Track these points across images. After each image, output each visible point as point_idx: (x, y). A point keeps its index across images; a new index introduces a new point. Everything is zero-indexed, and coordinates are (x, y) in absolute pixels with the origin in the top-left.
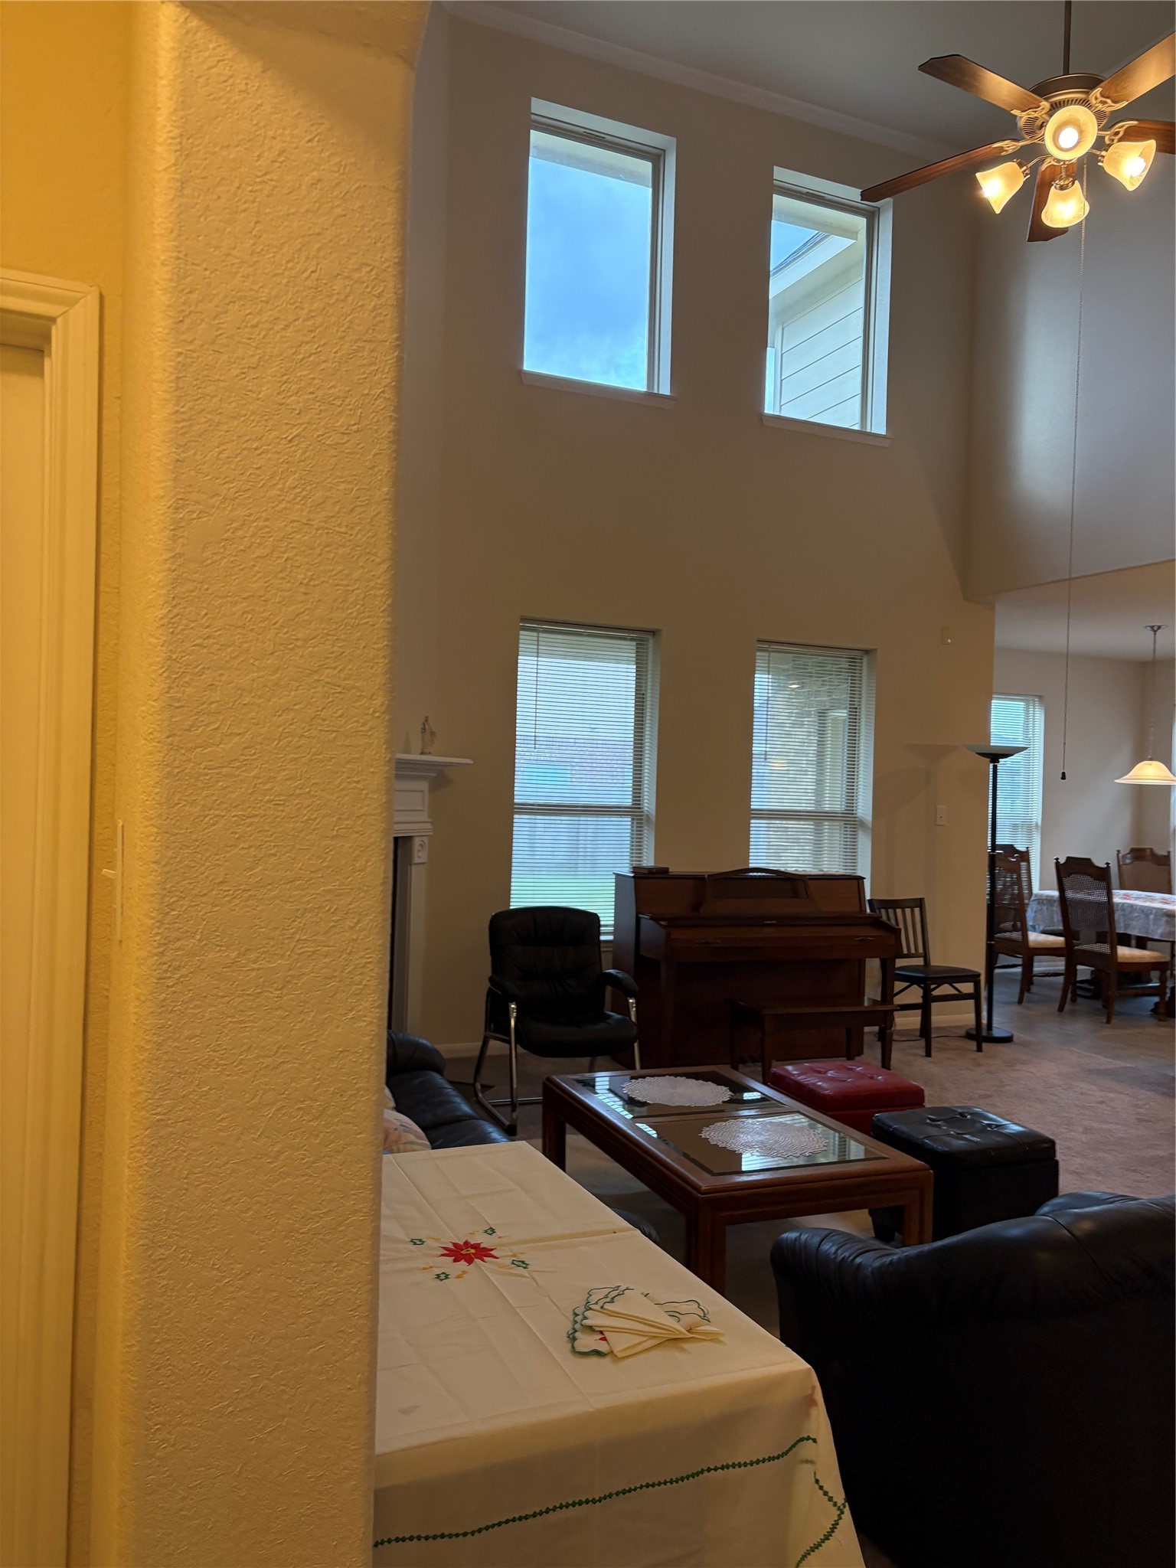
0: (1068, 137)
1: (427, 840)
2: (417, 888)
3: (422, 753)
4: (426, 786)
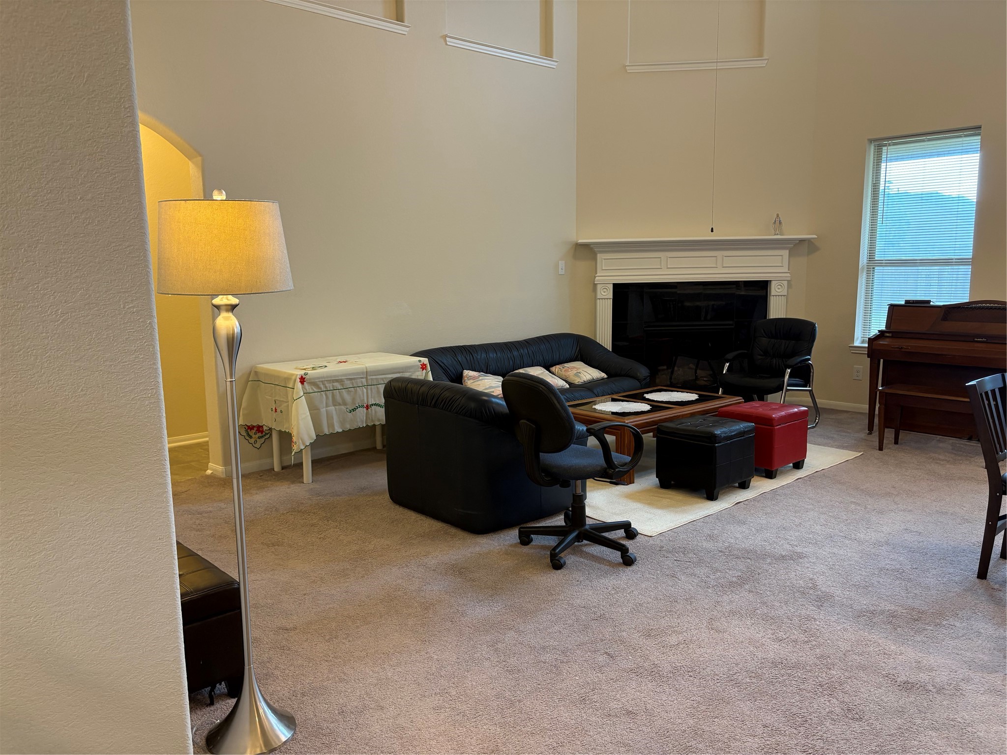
1: (785, 283)
2: (777, 309)
3: (775, 234)
4: (786, 253)
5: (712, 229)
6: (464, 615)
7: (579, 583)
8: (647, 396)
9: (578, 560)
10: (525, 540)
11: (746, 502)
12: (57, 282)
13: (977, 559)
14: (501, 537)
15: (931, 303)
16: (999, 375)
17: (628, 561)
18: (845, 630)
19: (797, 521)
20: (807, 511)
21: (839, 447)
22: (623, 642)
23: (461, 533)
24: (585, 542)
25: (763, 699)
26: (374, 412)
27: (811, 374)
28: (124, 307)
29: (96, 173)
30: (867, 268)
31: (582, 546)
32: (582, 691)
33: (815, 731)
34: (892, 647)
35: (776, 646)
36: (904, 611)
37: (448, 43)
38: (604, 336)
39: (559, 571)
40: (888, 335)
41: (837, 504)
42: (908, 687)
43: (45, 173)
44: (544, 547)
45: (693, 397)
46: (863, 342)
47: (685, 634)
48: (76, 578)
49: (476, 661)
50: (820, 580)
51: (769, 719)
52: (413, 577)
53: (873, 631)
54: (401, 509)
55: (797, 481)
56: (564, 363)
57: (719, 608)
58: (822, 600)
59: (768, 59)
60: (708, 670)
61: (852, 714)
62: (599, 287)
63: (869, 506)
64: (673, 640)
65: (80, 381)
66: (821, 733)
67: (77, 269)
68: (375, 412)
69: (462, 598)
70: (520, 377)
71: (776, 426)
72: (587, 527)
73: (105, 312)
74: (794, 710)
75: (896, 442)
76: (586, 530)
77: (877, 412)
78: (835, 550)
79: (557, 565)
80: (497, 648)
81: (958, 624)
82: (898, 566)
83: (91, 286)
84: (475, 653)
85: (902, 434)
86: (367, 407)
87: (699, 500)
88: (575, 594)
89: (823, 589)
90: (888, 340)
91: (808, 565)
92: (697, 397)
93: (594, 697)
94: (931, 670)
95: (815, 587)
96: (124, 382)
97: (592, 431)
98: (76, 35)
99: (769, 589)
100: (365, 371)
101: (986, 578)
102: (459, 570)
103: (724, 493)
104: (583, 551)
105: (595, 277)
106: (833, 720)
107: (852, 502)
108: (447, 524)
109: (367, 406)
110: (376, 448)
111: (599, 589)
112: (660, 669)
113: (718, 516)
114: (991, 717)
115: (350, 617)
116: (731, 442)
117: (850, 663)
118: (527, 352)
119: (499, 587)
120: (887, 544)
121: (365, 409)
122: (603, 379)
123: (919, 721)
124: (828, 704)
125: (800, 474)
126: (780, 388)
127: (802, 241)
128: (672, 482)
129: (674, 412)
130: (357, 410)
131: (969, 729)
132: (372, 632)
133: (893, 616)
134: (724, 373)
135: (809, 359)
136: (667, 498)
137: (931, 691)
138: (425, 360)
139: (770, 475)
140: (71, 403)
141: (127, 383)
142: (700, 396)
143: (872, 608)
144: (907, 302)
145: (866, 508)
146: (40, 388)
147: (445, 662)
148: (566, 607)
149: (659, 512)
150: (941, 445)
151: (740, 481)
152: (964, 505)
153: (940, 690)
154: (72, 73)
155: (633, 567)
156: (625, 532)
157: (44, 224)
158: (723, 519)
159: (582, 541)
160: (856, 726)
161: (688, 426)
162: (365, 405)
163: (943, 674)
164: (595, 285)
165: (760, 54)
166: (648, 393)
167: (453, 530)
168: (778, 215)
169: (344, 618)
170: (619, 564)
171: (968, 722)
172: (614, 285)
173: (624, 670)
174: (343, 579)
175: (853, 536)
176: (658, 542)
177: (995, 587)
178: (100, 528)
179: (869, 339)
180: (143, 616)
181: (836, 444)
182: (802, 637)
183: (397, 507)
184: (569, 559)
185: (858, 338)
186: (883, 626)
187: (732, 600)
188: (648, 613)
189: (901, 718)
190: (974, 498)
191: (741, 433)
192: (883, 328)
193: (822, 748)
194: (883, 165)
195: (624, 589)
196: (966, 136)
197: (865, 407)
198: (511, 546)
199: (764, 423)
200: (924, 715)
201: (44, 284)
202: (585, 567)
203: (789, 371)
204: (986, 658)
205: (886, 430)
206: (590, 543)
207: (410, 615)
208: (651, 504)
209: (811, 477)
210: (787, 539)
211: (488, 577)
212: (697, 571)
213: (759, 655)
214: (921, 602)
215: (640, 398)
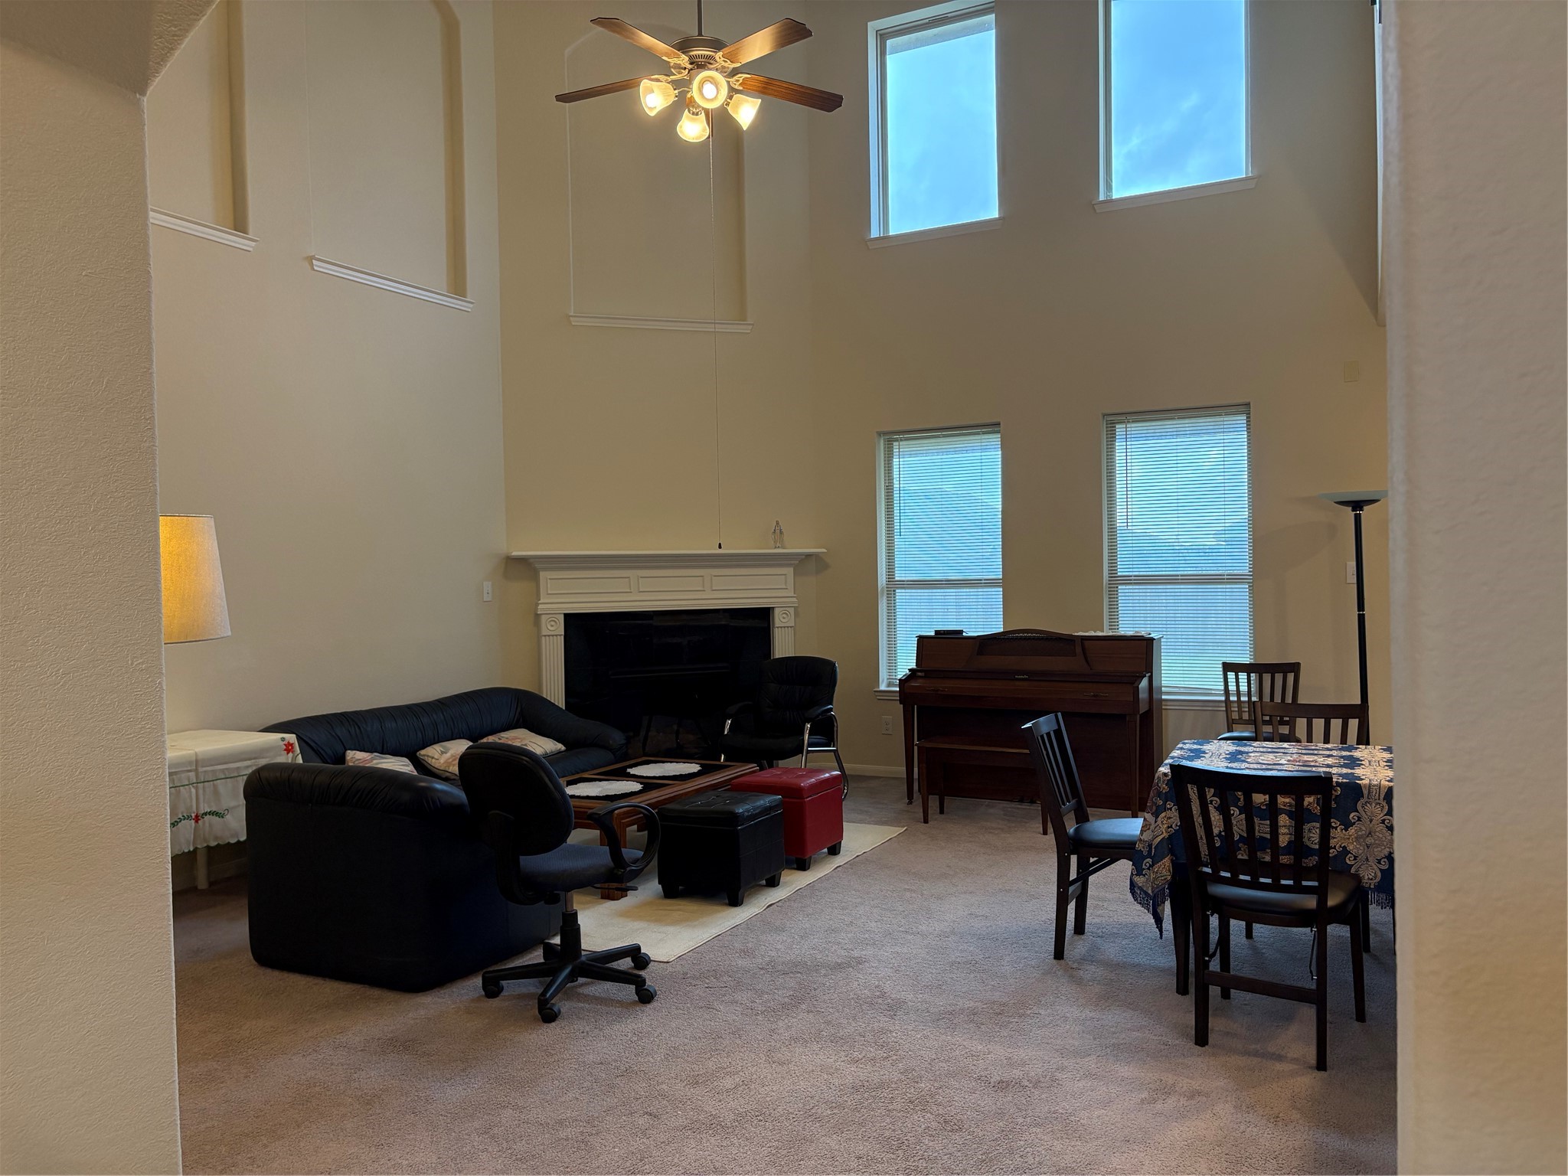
0: (709, 90)
1: (792, 610)
2: (784, 645)
3: (776, 547)
4: (790, 571)
5: (720, 544)
6: (430, 1101)
7: (585, 1034)
8: (632, 771)
9: (575, 1006)
10: (492, 989)
11: (780, 904)
12: (61, 634)
13: (1052, 938)
14: (453, 992)
15: (964, 634)
16: (1052, 716)
17: (645, 996)
18: (926, 1037)
19: (848, 919)
20: (856, 906)
21: (876, 823)
22: (664, 1096)
23: (391, 995)
24: (581, 980)
25: (850, 1128)
26: (207, 825)
27: (835, 729)
28: (132, 664)
29: (110, 497)
30: (887, 591)
31: (576, 987)
32: (628, 1164)
33: (915, 1152)
34: (979, 1048)
35: (853, 1069)
36: (984, 1006)
37: (316, 268)
38: (554, 690)
39: (553, 1024)
40: (920, 674)
41: (889, 892)
42: (1002, 1086)
43: (55, 498)
44: (520, 997)
45: (693, 768)
46: (889, 685)
47: (741, 1073)
48: (62, 1029)
49: (467, 1157)
50: (888, 987)
51: (862, 1149)
52: (332, 1064)
53: (956, 1033)
54: (276, 973)
55: (836, 870)
56: (500, 732)
57: (775, 1036)
58: (894, 1008)
59: (753, 325)
60: (780, 1109)
61: (950, 1125)
62: (544, 618)
63: (925, 892)
64: (728, 1083)
65: (78, 761)
66: (922, 1152)
67: (83, 618)
68: (210, 825)
69: (420, 1080)
70: (493, 749)
71: (807, 798)
72: (583, 959)
73: (111, 670)
74: (887, 1134)
75: (942, 812)
76: (583, 963)
77: (916, 776)
78: (898, 949)
79: (548, 1016)
80: (494, 1134)
81: (1042, 1012)
82: (970, 958)
83: (97, 638)
84: (463, 1147)
85: (947, 799)
86: (197, 819)
87: (719, 908)
88: (584, 1048)
89: (893, 996)
90: (920, 680)
91: (871, 971)
92: (700, 768)
93: (645, 1167)
94: (1024, 1064)
95: (883, 995)
96: (127, 761)
97: (597, 816)
98: (97, 333)
99: (831, 1005)
100: (194, 759)
101: (1063, 958)
102: (402, 1045)
103: (750, 894)
104: (579, 994)
105: (537, 604)
106: (931, 1136)
107: (905, 890)
108: (362, 986)
109: (197, 816)
110: (196, 888)
111: (615, 1037)
112: (721, 1119)
113: (748, 925)
114: (1091, 1103)
115: (247, 1135)
116: (755, 823)
117: (938, 1073)
118: (442, 717)
119: (471, 1057)
120: (953, 933)
121: (193, 822)
122: (560, 752)
123: (1021, 1120)
124: (923, 1120)
125: (839, 860)
126: (798, 750)
127: (809, 556)
128: (680, 887)
129: (675, 789)
130: (180, 824)
131: (1072, 1118)
132: (292, 1149)
133: (974, 1013)
134: (726, 733)
135: (831, 710)
136: (678, 910)
137: (1027, 1086)
138: (291, 738)
139: (803, 866)
140: (67, 791)
141: (131, 761)
142: (702, 765)
143: (950, 1009)
144: (937, 632)
145: (922, 895)
146: (34, 771)
147: (421, 1166)
148: (576, 1067)
149: (671, 929)
150: (991, 811)
151: (768, 877)
152: (1028, 879)
153: (1036, 1084)
154: (91, 379)
155: (654, 1004)
156: (633, 961)
157: (50, 561)
158: (756, 928)
159: (577, 980)
160: (956, 1136)
161: (699, 805)
162: (193, 815)
163: (1037, 1066)
164: (537, 616)
165: (742, 317)
166: (631, 766)
167: (376, 992)
168: (777, 523)
169: (238, 1137)
170: (634, 1003)
171: (1069, 1111)
172: (566, 615)
173: (676, 1129)
174: (214, 1084)
175: (914, 929)
176: (679, 968)
177: (1074, 967)
178: (91, 959)
179: (900, 680)
180: (137, 1078)
181: (873, 819)
182: (881, 1053)
183: (269, 971)
184: (563, 1005)
185: (883, 681)
186: (965, 1026)
187: (790, 1024)
188: (688, 1056)
189: (1003, 1120)
190: (1036, 870)
191: (767, 810)
192: (913, 665)
193: (926, 1168)
194: (895, 460)
195: (648, 1033)
196: (984, 433)
197: (902, 770)
198: (473, 1000)
199: (792, 794)
200: (1024, 1113)
201: (46, 637)
202: (588, 1014)
203: (809, 726)
204: (1076, 1044)
205: (930, 797)
206: (589, 980)
207: (344, 1115)
208: (658, 920)
209: (851, 864)
210: (839, 943)
211: (450, 1047)
212: (738, 996)
213: (836, 1082)
214: (1000, 994)
215: (622, 775)
